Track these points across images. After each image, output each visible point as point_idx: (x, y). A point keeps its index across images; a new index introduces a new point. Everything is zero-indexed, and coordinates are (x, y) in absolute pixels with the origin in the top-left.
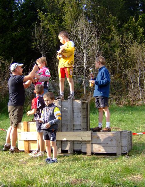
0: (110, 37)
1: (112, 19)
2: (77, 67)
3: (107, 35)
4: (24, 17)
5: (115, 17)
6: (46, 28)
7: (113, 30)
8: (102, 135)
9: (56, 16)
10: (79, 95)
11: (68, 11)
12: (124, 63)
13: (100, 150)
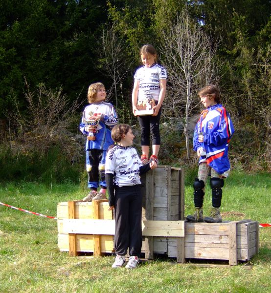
0: (235, 51)
1: (239, 21)
2: (174, 103)
3: (230, 47)
4: (84, 15)
5: (244, 17)
6: (121, 35)
7: (240, 39)
8: (203, 227)
9: (139, 14)
10: (177, 153)
11: (160, 5)
12: (258, 97)
13: (200, 254)
